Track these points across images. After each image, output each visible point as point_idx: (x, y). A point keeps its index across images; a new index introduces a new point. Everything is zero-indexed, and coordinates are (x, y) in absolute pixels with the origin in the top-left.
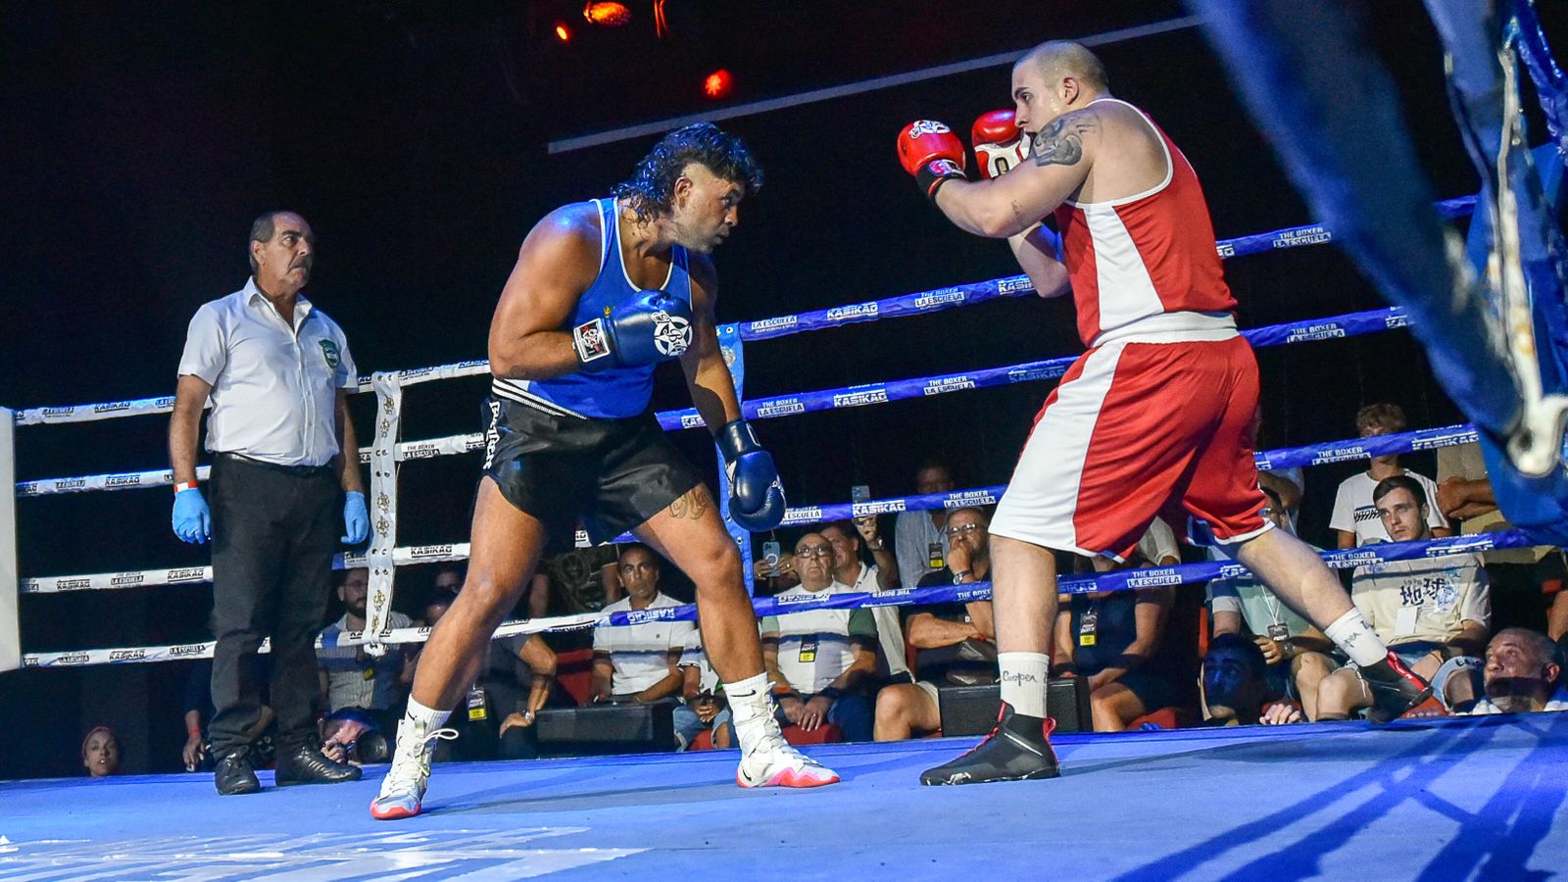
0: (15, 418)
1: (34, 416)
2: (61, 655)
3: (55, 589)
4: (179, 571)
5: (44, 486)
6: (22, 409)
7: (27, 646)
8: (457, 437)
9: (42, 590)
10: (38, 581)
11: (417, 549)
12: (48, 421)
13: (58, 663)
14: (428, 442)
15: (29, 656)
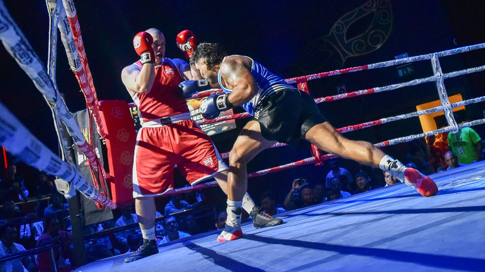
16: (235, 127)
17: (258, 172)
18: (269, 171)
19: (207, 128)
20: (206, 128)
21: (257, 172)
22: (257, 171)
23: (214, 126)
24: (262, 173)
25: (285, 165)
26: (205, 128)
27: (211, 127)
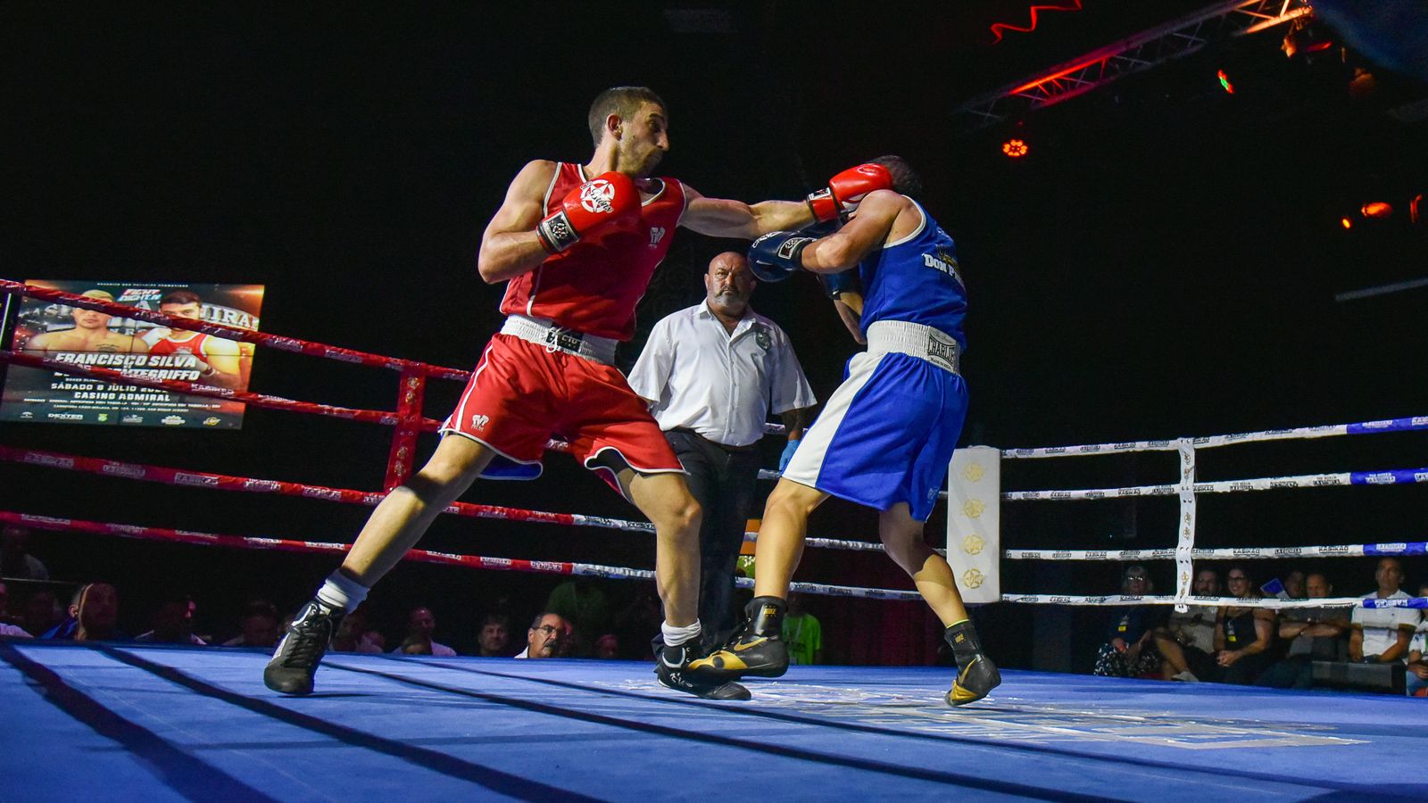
0: (1001, 454)
1: (1012, 453)
2: (1022, 596)
3: (1021, 557)
4: (1092, 552)
5: (1017, 495)
6: (1006, 449)
7: (1004, 589)
8: (1265, 479)
9: (1013, 557)
10: (1011, 552)
11: (1237, 550)
12: (1019, 457)
13: (1020, 601)
14: (1246, 481)
15: (1004, 595)
16: (239, 427)
17: (250, 539)
18: (278, 544)
19: (167, 407)
20: (166, 404)
21: (245, 538)
22: (247, 537)
23: (187, 407)
24: (257, 544)
25: (320, 544)
26: (161, 404)
27: (177, 407)
